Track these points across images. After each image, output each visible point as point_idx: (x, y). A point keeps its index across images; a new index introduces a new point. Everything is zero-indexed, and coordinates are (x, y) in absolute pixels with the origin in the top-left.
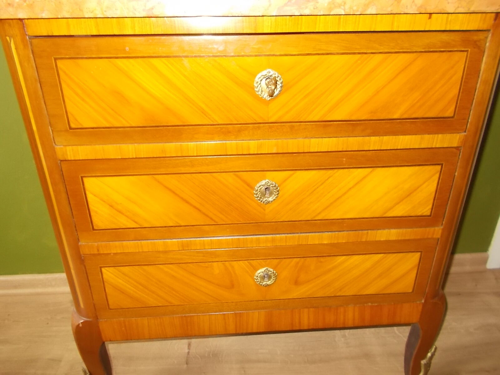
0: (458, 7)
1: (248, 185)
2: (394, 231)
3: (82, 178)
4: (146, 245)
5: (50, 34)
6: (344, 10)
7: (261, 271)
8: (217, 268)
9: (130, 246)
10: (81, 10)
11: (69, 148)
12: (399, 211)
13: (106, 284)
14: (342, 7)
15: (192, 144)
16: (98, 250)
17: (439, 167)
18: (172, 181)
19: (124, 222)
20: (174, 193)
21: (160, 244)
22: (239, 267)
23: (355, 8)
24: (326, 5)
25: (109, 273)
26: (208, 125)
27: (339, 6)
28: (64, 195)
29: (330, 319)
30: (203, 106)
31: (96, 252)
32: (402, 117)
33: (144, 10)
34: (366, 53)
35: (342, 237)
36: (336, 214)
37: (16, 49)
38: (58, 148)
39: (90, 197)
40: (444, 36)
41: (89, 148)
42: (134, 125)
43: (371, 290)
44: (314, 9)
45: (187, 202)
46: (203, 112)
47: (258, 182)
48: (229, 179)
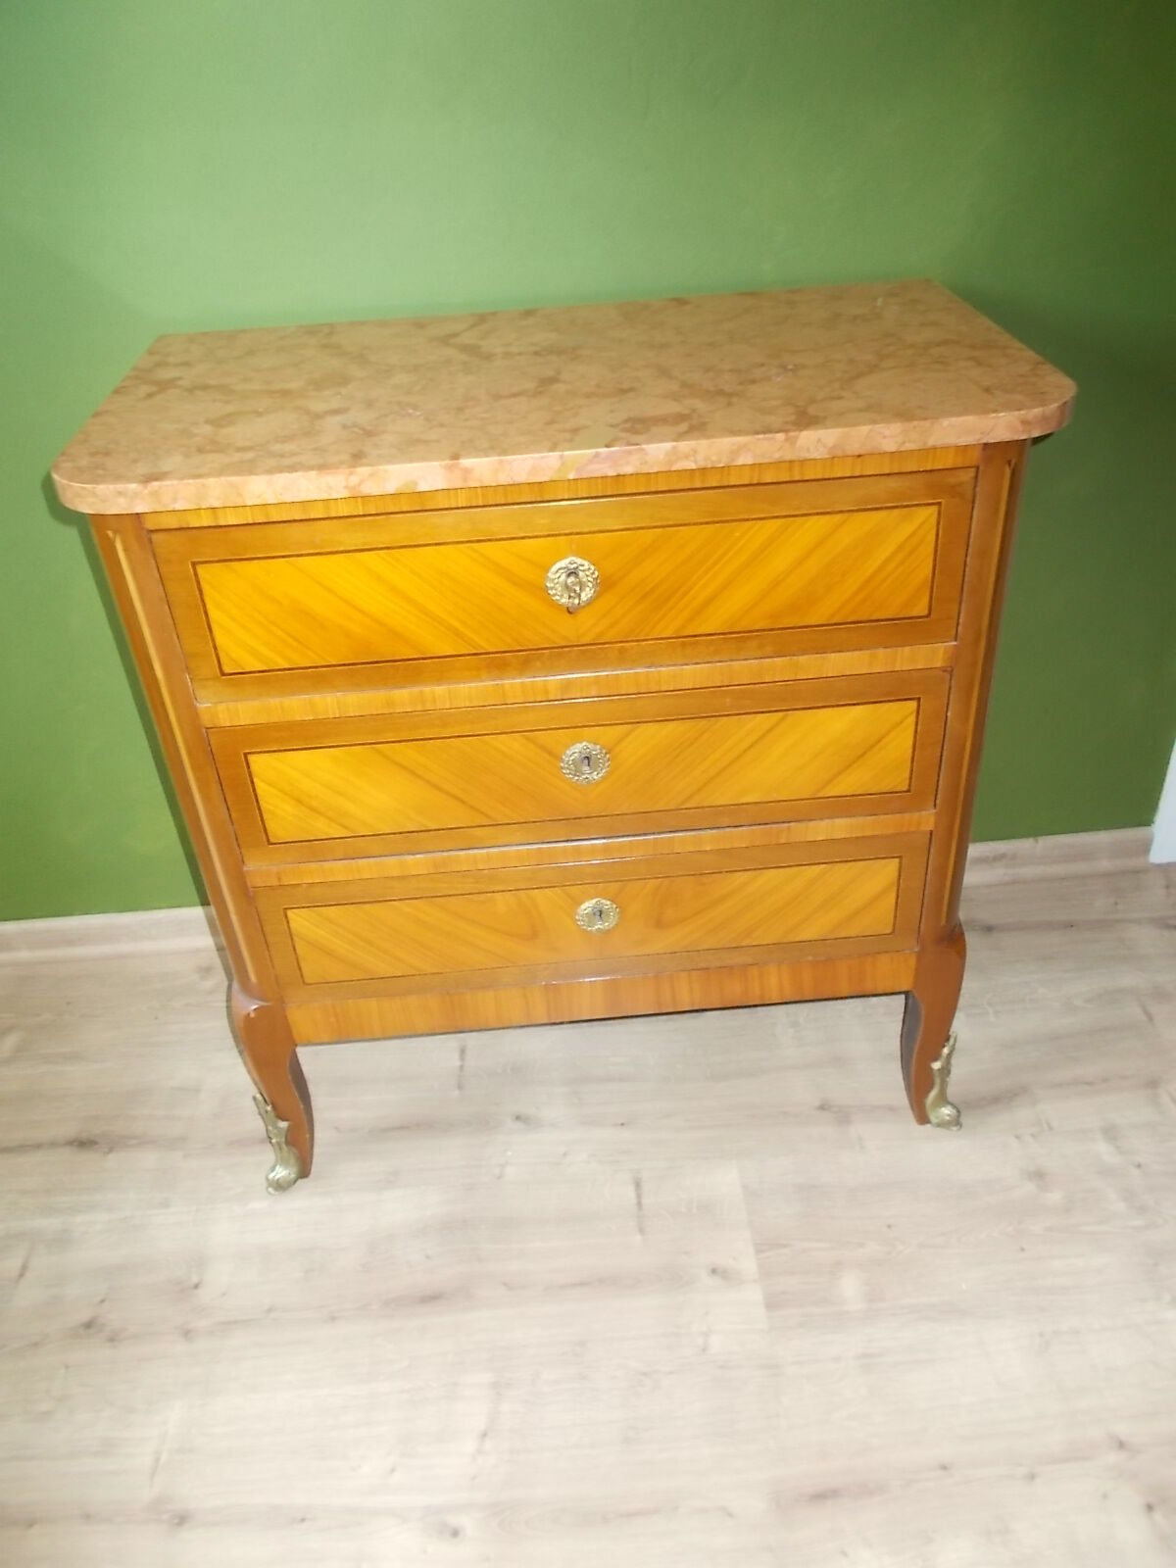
0: (904, 443)
1: (550, 753)
2: (840, 822)
3: (246, 755)
4: (366, 868)
5: (185, 526)
6: (696, 462)
7: (587, 906)
8: (502, 903)
9: (338, 870)
10: (240, 495)
11: (221, 707)
12: (848, 784)
13: (295, 938)
14: (692, 458)
15: (440, 690)
16: (279, 879)
17: (913, 705)
18: (408, 753)
19: (323, 828)
20: (413, 773)
21: (392, 865)
22: (544, 899)
23: (714, 458)
24: (662, 457)
25: (299, 920)
26: (469, 655)
27: (687, 457)
28: (215, 788)
29: (734, 990)
30: (457, 624)
31: (275, 882)
32: (830, 622)
33: (346, 487)
34: (747, 520)
35: (739, 838)
36: (723, 795)
37: (126, 550)
38: (203, 706)
39: (260, 786)
40: (893, 484)
41: (256, 704)
42: (334, 663)
43: (809, 933)
44: (641, 464)
45: (439, 789)
46: (458, 634)
47: (568, 747)
48: (513, 744)
